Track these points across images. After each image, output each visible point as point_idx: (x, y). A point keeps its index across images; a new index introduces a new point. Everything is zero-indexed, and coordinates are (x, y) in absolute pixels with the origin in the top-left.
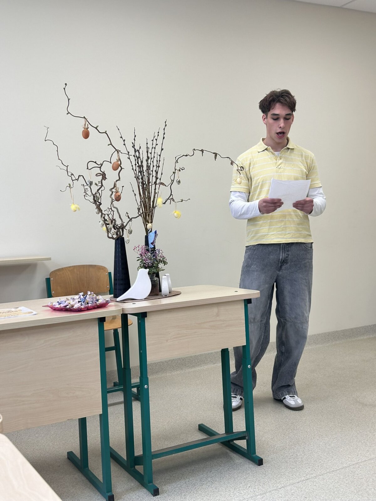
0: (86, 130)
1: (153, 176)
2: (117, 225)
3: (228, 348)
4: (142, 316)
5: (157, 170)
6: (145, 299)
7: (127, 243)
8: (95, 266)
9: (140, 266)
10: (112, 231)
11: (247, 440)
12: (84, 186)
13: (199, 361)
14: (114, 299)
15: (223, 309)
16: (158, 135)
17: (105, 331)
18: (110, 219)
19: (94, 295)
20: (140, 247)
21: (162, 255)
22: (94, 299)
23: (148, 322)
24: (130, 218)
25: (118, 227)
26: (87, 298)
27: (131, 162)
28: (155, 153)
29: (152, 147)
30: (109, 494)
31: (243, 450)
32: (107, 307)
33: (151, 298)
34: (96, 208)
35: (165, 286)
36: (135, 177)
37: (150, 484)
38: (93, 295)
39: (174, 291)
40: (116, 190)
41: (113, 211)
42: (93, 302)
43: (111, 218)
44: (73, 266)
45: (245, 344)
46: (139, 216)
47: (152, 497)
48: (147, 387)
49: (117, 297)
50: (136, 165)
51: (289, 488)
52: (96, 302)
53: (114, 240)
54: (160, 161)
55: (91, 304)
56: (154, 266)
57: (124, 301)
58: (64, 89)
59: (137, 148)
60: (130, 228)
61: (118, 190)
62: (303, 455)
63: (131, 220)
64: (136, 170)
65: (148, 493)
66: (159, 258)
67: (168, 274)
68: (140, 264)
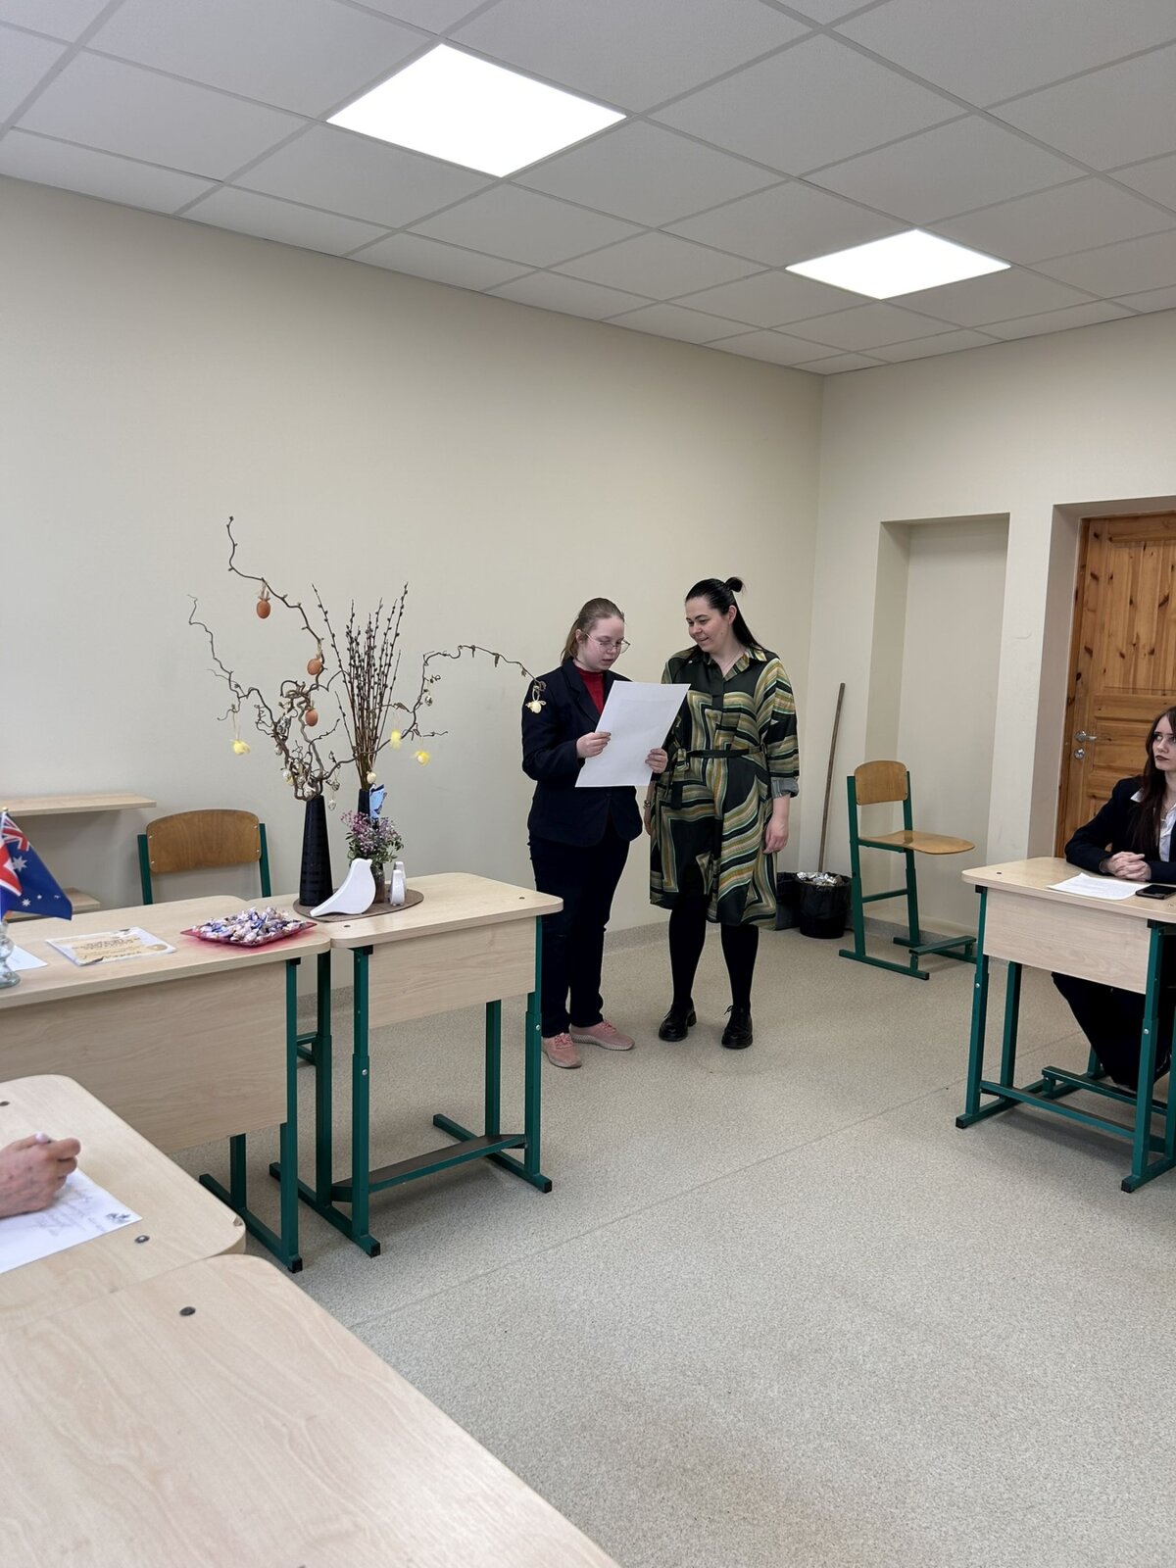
0: (264, 601)
3: (500, 1000)
4: (363, 953)
8: (235, 811)
10: (304, 787)
11: (526, 1151)
12: (259, 708)
15: (500, 932)
20: (352, 813)
21: (392, 830)
22: (278, 921)
23: (375, 961)
24: (338, 762)
30: (293, 1258)
31: (517, 1165)
32: (301, 936)
33: (377, 910)
34: (277, 745)
35: (397, 887)
37: (365, 1236)
39: (409, 891)
42: (276, 929)
46: (353, 759)
47: (369, 1259)
51: (598, 1233)
53: (306, 802)
54: (392, 655)
55: (274, 931)
56: (379, 852)
58: (228, 526)
60: (336, 780)
62: (616, 1170)
63: (338, 765)
65: (360, 1251)
66: (388, 836)
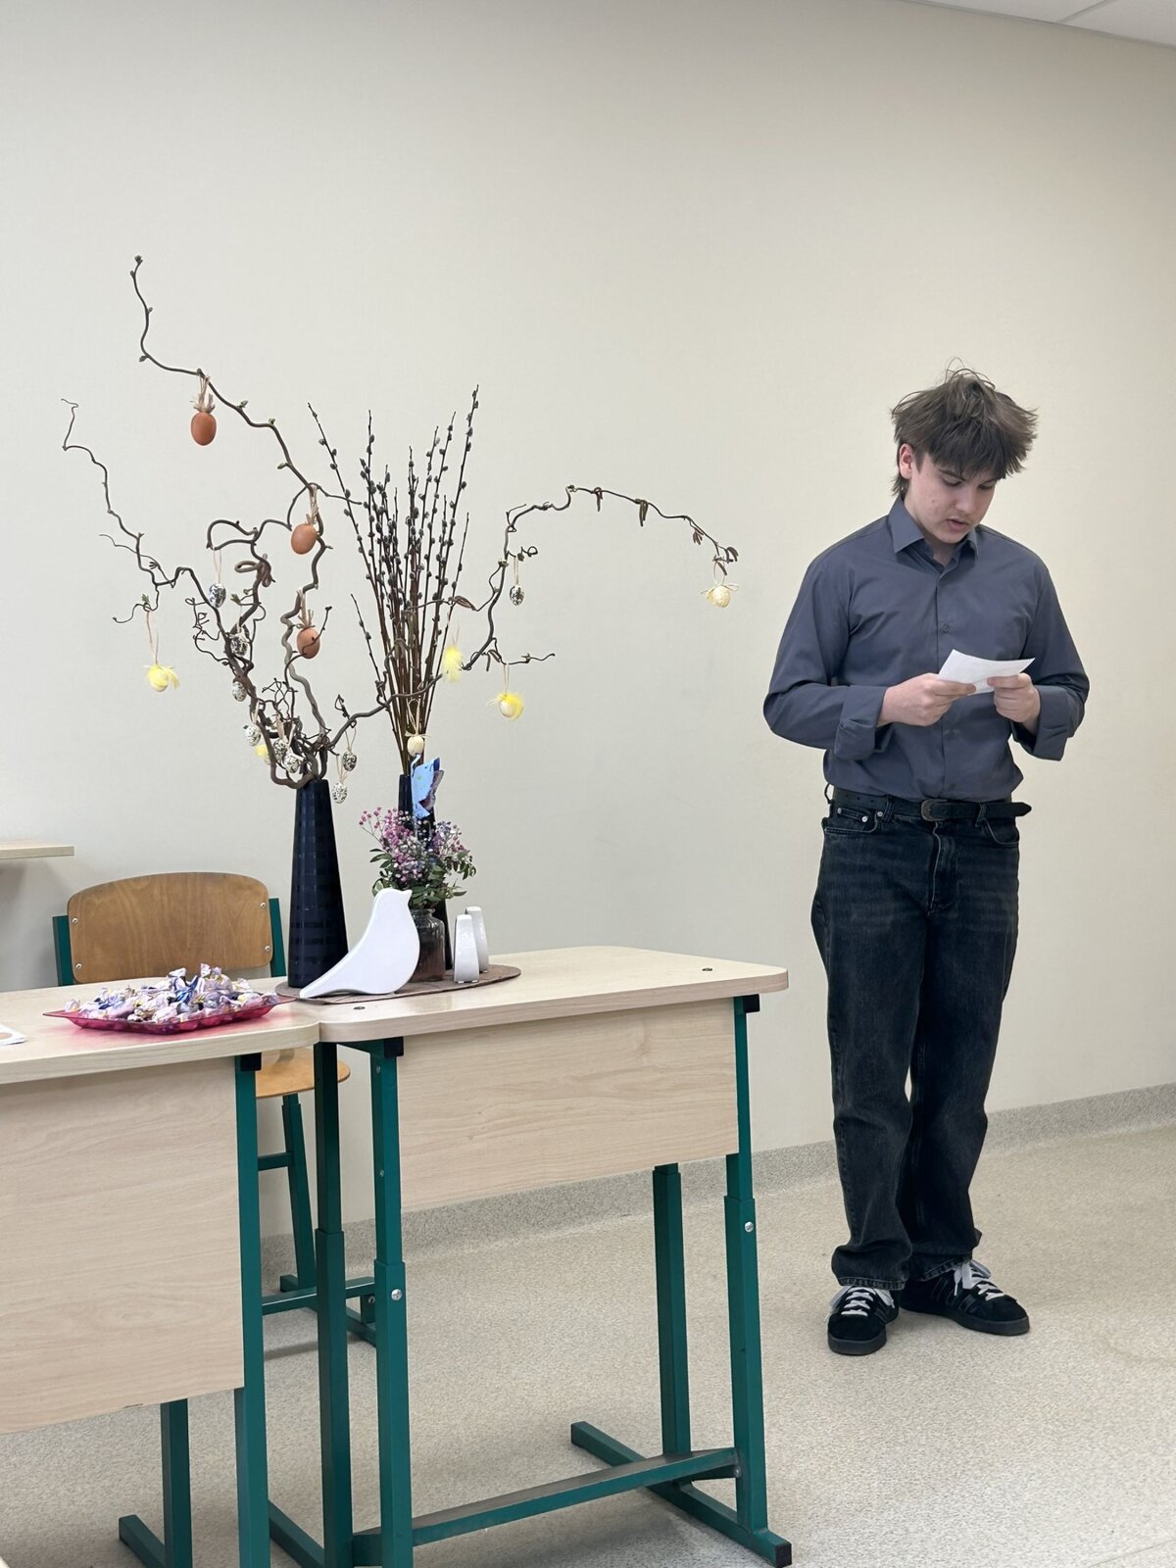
0: (204, 414)
1: (429, 575)
2: (305, 740)
3: (677, 1164)
4: (386, 1051)
5: (444, 555)
6: (396, 992)
7: (339, 799)
8: (225, 876)
9: (381, 880)
10: (287, 760)
11: (737, 1480)
12: (194, 604)
13: (573, 1205)
14: (292, 992)
15: (662, 1031)
16: (449, 438)
17: (258, 1101)
18: (282, 719)
19: (223, 976)
20: (383, 814)
21: (458, 843)
22: (223, 992)
23: (409, 1075)
24: (351, 714)
25: (308, 746)
26: (197, 988)
27: (356, 526)
28: (437, 496)
29: (427, 477)
31: (723, 1514)
32: (266, 1020)
33: (419, 988)
34: (234, 681)
35: (466, 948)
36: (369, 578)
38: (220, 978)
39: (494, 967)
40: (303, 619)
41: (293, 692)
42: (218, 1003)
43: (285, 716)
44: (148, 877)
45: (736, 1151)
46: (379, 709)
48: (400, 1297)
49: (302, 987)
50: (372, 535)
52: (229, 1003)
53: (295, 791)
54: (453, 524)
55: (212, 1007)
56: (431, 882)
57: (323, 999)
58: (133, 275)
59: (377, 478)
60: (349, 750)
61: (310, 619)
63: (352, 722)
64: (372, 555)
66: (445, 852)
67: (478, 909)
68: (381, 873)
